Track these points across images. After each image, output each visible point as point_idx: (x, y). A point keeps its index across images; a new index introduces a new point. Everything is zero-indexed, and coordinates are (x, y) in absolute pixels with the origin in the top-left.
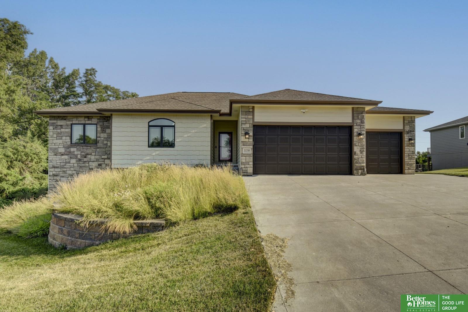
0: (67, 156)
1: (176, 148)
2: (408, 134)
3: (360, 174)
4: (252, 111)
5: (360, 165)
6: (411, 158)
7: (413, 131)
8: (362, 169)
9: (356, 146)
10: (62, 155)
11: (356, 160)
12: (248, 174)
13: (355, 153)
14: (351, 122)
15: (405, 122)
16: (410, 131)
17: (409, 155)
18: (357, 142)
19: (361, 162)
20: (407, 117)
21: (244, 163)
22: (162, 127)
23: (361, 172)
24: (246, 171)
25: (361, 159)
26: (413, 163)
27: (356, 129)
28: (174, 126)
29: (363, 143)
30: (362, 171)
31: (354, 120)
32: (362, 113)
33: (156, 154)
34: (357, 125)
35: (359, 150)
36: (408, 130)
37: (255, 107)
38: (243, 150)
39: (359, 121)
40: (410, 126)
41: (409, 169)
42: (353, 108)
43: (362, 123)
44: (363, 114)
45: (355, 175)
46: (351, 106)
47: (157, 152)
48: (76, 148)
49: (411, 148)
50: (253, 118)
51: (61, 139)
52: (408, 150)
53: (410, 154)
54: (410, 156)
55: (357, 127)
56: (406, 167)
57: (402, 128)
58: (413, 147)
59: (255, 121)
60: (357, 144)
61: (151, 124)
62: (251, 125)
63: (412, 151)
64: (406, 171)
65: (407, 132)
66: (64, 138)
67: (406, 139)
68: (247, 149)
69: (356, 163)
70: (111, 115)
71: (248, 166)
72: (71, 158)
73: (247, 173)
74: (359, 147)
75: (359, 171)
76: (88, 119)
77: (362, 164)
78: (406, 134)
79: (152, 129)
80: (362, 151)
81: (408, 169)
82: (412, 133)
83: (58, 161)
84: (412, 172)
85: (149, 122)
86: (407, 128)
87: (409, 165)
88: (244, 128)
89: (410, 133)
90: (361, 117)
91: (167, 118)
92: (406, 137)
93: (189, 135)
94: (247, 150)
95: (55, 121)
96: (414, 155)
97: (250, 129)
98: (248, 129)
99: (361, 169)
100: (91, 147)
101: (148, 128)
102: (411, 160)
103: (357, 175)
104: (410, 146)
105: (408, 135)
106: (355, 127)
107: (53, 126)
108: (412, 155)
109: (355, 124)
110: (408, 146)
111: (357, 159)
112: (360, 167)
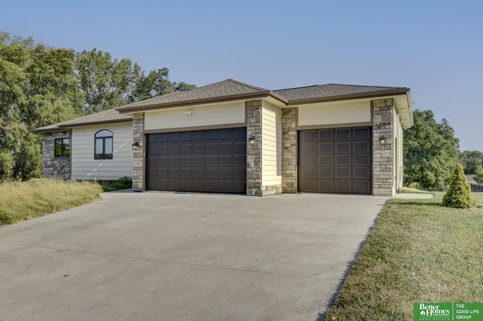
0: (52, 168)
1: (114, 159)
2: (379, 128)
3: (253, 193)
4: (142, 118)
5: (254, 181)
6: (385, 168)
7: (389, 124)
8: (257, 187)
9: (250, 155)
10: (50, 167)
11: (249, 175)
12: (139, 190)
13: (248, 165)
14: (244, 121)
15: (375, 109)
16: (384, 124)
17: (380, 165)
18: (251, 149)
19: (255, 177)
20: (378, 102)
21: (135, 177)
22: (104, 138)
23: (256, 190)
24: (136, 187)
25: (256, 173)
26: (388, 178)
27: (250, 131)
28: (112, 137)
29: (258, 151)
30: (258, 190)
31: (248, 119)
32: (257, 109)
33: (100, 166)
34: (250, 126)
35: (253, 161)
36: (378, 123)
37: (145, 114)
38: (135, 163)
39: (253, 120)
40: (384, 115)
41: (380, 187)
42: (246, 103)
43: (257, 123)
44: (259, 110)
45: (248, 195)
46: (244, 101)
47: (101, 164)
48: (57, 160)
49: (386, 153)
50: (143, 127)
51: (49, 153)
52: (379, 156)
53: (382, 163)
54: (384, 166)
55: (251, 128)
56: (375, 184)
57: (370, 121)
58: (389, 149)
59: (145, 130)
60: (250, 153)
61: (97, 136)
62: (141, 134)
63: (387, 158)
64: (375, 191)
65: (377, 125)
66: (51, 152)
67: (375, 138)
68: (137, 161)
69: (249, 179)
70: (72, 129)
71: (138, 180)
72: (54, 169)
73: (138, 188)
74: (253, 156)
75: (253, 189)
76: (64, 133)
77: (257, 180)
78: (376, 129)
79: (97, 140)
80: (257, 161)
81: (378, 188)
82: (386, 126)
83: (47, 173)
84: (386, 193)
85: (95, 135)
86: (378, 120)
87: (380, 180)
88: (136, 139)
89: (383, 127)
90: (256, 114)
91: (108, 129)
92: (376, 135)
93: (124, 145)
94: (138, 163)
95: (46, 138)
96: (390, 165)
97: (140, 140)
98: (139, 139)
99: (255, 187)
100: (66, 159)
101: (94, 140)
102: (385, 173)
103: (250, 195)
104: (383, 148)
105: (379, 131)
106: (248, 129)
107: (45, 142)
108: (387, 163)
109: (248, 125)
110: (379, 149)
111: (251, 173)
112: (254, 184)
